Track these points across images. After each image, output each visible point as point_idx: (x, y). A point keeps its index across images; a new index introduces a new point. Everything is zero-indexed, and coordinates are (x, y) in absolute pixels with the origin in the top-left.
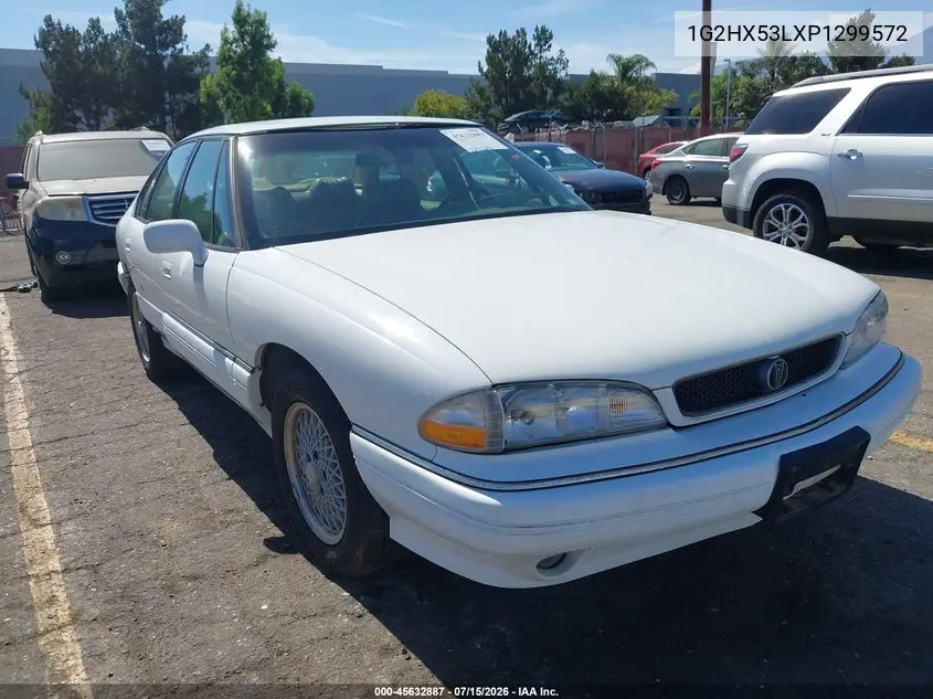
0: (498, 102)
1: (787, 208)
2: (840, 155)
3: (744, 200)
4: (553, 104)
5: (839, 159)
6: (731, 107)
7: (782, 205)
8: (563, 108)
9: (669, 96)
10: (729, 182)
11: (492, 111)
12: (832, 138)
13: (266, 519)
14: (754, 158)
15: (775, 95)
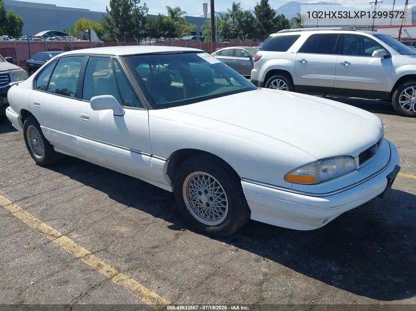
0: (117, 26)
1: (278, 81)
2: (298, 61)
3: (261, 78)
4: (143, 28)
5: (299, 63)
6: (218, 33)
7: (276, 80)
8: (147, 30)
9: (192, 27)
10: (254, 70)
11: (114, 30)
12: (295, 54)
13: (163, 220)
14: (265, 61)
15: (271, 35)
